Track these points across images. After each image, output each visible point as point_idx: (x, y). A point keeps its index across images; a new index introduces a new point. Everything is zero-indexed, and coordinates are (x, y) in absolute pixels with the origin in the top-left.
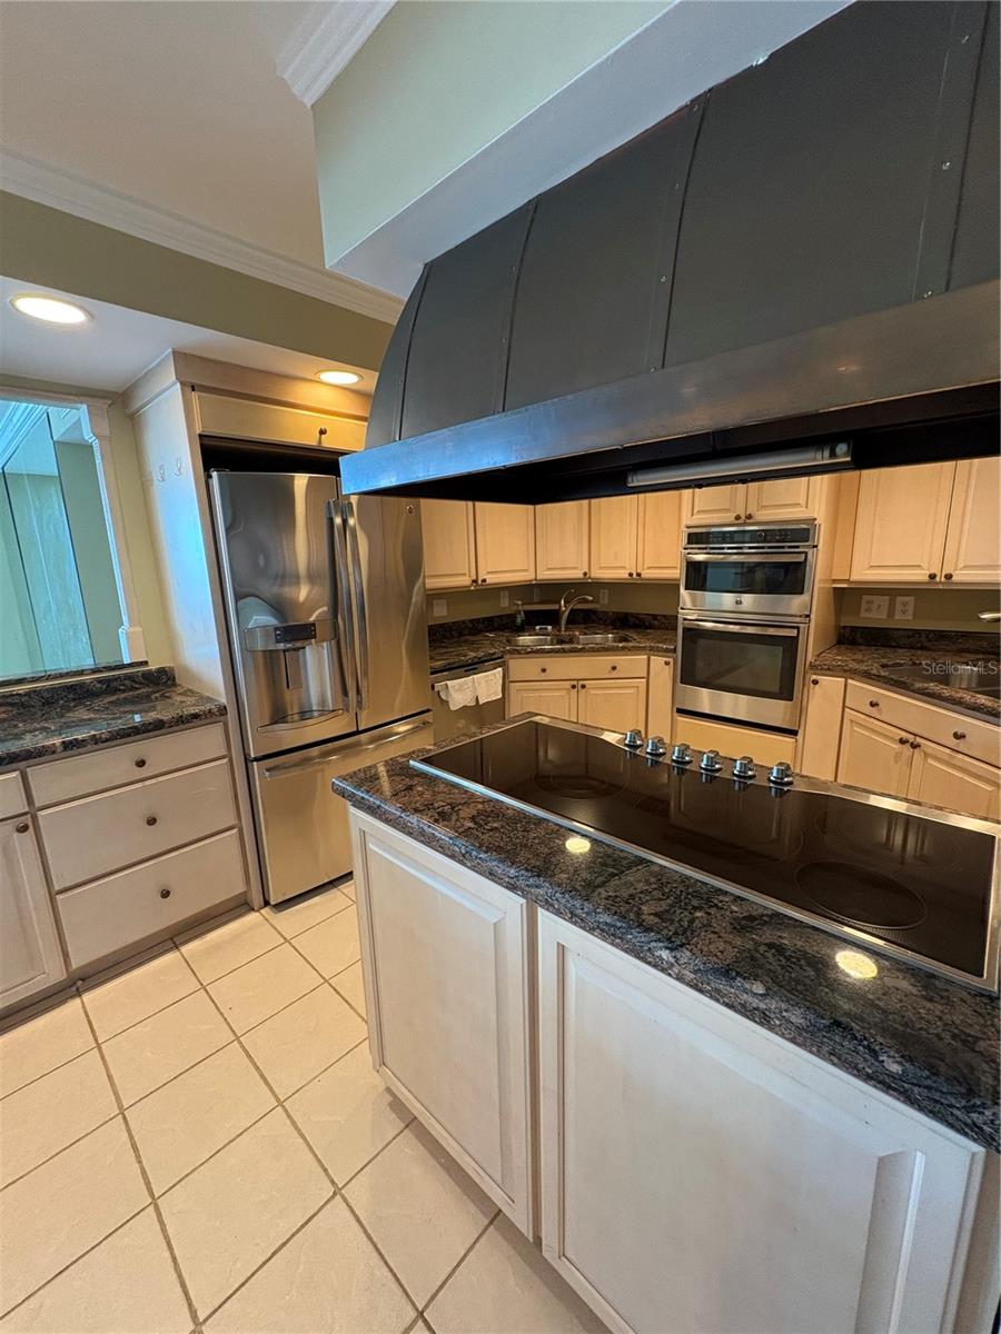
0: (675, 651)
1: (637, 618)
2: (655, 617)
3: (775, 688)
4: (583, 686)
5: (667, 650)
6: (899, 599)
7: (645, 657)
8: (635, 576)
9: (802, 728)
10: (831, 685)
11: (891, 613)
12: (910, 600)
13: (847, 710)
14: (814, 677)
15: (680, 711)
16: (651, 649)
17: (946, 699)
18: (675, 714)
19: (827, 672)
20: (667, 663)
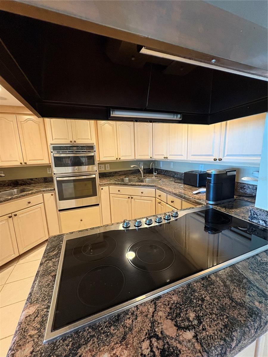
0: (54, 189)
1: (23, 181)
2: (32, 179)
3: (91, 193)
4: (16, 215)
5: (51, 190)
6: (106, 165)
7: (42, 194)
8: (23, 164)
9: (100, 203)
10: (106, 188)
11: (105, 169)
12: (109, 165)
13: (110, 194)
14: (101, 188)
15: (60, 210)
16: (44, 191)
17: (137, 185)
18: (59, 212)
19: (104, 185)
20: (52, 195)
